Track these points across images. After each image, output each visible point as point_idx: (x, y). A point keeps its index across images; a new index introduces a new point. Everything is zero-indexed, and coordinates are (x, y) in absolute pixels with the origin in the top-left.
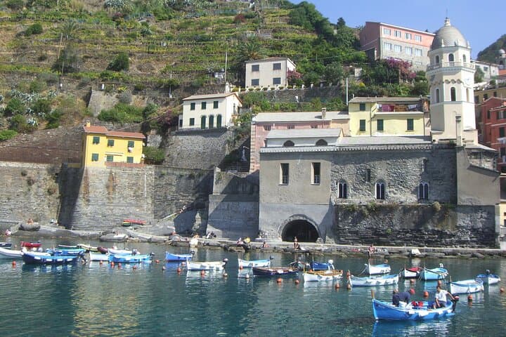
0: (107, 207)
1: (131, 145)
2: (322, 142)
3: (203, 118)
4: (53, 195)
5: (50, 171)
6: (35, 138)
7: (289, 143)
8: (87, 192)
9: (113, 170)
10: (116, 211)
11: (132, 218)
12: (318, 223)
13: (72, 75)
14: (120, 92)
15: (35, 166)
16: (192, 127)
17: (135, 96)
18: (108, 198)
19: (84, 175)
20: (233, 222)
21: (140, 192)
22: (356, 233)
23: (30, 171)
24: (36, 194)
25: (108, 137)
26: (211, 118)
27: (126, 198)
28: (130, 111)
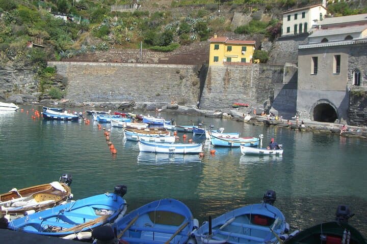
0: (223, 94)
1: (244, 49)
2: (349, 37)
3: (296, 26)
4: (196, 86)
5: (194, 70)
6: (191, 48)
7: (325, 40)
8: (210, 83)
9: (228, 68)
10: (230, 97)
11: (241, 102)
12: (337, 107)
13: (227, 3)
14: (253, 12)
15: (185, 66)
16: (288, 34)
17: (264, 15)
18: (224, 88)
19: (208, 72)
20: (288, 104)
21: (247, 83)
22: (363, 116)
23: (181, 70)
24: (185, 85)
25: (226, 44)
26: (301, 25)
27: (237, 88)
28: (259, 25)
